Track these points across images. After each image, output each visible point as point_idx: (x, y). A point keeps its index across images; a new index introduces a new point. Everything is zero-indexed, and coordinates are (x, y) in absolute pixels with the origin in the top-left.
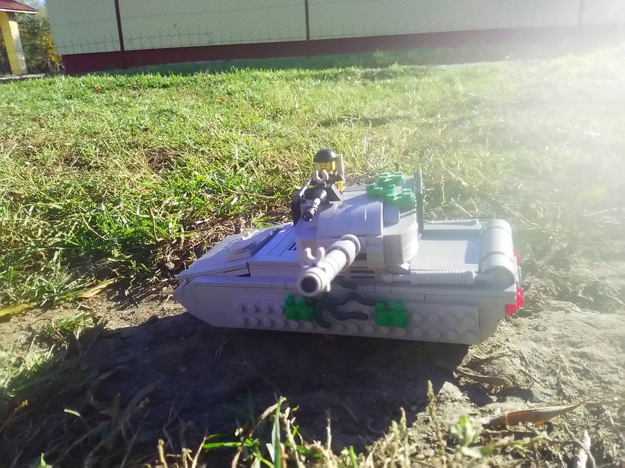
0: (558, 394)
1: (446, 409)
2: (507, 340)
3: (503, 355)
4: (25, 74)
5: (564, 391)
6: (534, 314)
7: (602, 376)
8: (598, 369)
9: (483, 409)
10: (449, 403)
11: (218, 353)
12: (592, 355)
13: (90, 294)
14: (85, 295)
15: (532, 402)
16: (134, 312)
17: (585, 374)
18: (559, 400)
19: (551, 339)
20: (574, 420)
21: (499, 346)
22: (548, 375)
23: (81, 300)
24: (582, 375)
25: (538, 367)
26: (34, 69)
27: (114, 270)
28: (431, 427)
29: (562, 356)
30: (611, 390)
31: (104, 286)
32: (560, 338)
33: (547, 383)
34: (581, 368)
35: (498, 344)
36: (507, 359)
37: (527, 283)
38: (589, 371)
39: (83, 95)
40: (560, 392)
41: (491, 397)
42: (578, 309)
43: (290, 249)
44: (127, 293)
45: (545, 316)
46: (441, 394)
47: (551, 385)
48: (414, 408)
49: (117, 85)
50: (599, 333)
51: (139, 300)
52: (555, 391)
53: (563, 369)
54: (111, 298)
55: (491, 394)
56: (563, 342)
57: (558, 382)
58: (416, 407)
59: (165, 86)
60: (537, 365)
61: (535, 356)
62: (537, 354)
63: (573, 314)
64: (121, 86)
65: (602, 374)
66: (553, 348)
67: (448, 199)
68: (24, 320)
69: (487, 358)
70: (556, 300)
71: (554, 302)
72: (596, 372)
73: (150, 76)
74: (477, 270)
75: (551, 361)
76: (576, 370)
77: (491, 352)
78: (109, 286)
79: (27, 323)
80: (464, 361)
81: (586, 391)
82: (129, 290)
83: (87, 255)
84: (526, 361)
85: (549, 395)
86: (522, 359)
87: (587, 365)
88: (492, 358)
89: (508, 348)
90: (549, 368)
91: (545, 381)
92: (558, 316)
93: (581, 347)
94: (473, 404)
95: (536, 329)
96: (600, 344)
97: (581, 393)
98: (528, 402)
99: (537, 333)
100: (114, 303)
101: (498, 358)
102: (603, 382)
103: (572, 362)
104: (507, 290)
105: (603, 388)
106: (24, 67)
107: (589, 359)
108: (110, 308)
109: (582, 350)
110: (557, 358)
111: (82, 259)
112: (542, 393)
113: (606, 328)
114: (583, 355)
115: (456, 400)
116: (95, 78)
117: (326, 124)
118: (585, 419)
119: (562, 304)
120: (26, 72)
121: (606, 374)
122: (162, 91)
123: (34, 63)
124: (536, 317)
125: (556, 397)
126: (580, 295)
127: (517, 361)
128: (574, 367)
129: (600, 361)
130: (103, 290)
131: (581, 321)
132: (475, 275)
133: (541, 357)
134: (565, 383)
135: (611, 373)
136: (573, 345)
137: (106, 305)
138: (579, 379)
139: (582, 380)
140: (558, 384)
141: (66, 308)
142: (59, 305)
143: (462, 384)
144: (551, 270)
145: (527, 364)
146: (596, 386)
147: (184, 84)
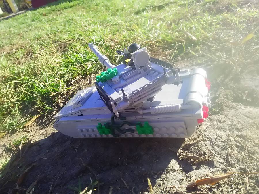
0: (226, 162)
1: (170, 177)
2: (205, 131)
3: (202, 140)
4: (18, 12)
5: (230, 160)
6: (220, 112)
7: (250, 149)
8: (248, 145)
9: (188, 175)
10: (172, 173)
11: (76, 150)
12: (246, 136)
13: (29, 123)
14: (27, 124)
15: (213, 168)
16: (46, 131)
17: (241, 148)
18: (226, 166)
19: (227, 127)
20: (232, 179)
21: (200, 135)
22: (223, 150)
23: (25, 127)
24: (241, 149)
25: (218, 146)
26: (21, 8)
27: (39, 110)
28: (161, 189)
29: (231, 138)
30: (253, 158)
31: (35, 119)
32: (231, 126)
33: (222, 156)
34: (240, 145)
35: (200, 133)
36: (203, 142)
37: (218, 95)
38: (243, 147)
39: (39, 18)
40: (227, 161)
41: (193, 166)
42: (243, 107)
43: (99, 100)
44: (44, 121)
45: (225, 114)
46: (169, 167)
47: (223, 157)
48: (155, 177)
49: (52, 11)
50: (251, 121)
51: (49, 124)
52: (225, 160)
53: (231, 146)
54: (38, 124)
55: (193, 165)
56: (233, 129)
57: (227, 155)
58: (156, 176)
59: (71, 7)
60: (218, 145)
61: (218, 139)
62: (219, 138)
63: (240, 111)
64: (53, 11)
65: (250, 148)
66: (227, 133)
67: (187, 48)
68: (3, 141)
69: (193, 143)
70: (232, 102)
71: (231, 104)
72: (247, 147)
73: (64, 4)
74: (182, 103)
75: (225, 141)
76: (237, 146)
77: (196, 139)
78: (37, 118)
79: (3, 142)
80: (183, 145)
81: (241, 159)
82: (45, 119)
83: (29, 104)
84: (212, 143)
85: (222, 163)
86: (211, 141)
87: (243, 143)
88: (196, 143)
89: (205, 135)
90: (224, 146)
91: (221, 154)
92: (232, 112)
93: (241, 131)
94: (183, 172)
95: (220, 122)
96: (251, 129)
97: (238, 160)
98: (211, 168)
99: (220, 125)
100: (39, 126)
101: (198, 143)
102: (250, 153)
103: (236, 141)
104: (196, 113)
105: (250, 156)
106: (17, 9)
107: (245, 139)
108: (37, 129)
109: (242, 133)
110: (229, 139)
111: (27, 106)
112: (218, 162)
113: (255, 118)
114: (241, 137)
115: (175, 171)
116: (42, 9)
117: (137, 13)
118: (237, 178)
119: (235, 104)
120: (18, 11)
121: (252, 147)
122: (70, 10)
123: (21, 6)
124: (221, 114)
125: (225, 164)
126: (245, 98)
127: (208, 143)
128: (236, 145)
129: (250, 139)
130: (35, 121)
131: (243, 115)
132: (180, 106)
133: (221, 139)
134: (230, 155)
135: (255, 146)
136: (238, 130)
137: (36, 128)
138: (238, 151)
139: (239, 152)
140: (227, 156)
141: (20, 132)
142: (17, 131)
143: (180, 159)
144: (232, 84)
145: (213, 144)
146: (247, 156)
147: (79, 4)
